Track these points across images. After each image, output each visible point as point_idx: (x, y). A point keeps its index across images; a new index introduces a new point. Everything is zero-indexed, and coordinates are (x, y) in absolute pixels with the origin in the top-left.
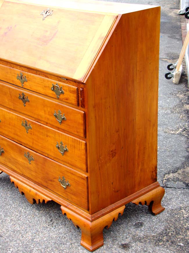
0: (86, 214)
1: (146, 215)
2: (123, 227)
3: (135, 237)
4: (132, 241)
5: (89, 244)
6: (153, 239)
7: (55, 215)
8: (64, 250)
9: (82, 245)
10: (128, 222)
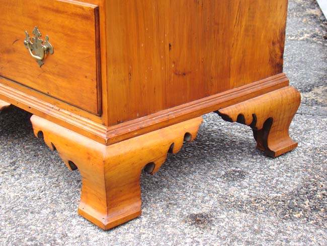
0: (94, 125)
1: (252, 158)
2: (193, 180)
3: (227, 200)
4: (219, 209)
5: (98, 210)
6: (275, 206)
7: (26, 153)
8: (29, 226)
9: (82, 214)
10: (206, 169)
